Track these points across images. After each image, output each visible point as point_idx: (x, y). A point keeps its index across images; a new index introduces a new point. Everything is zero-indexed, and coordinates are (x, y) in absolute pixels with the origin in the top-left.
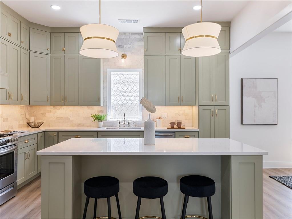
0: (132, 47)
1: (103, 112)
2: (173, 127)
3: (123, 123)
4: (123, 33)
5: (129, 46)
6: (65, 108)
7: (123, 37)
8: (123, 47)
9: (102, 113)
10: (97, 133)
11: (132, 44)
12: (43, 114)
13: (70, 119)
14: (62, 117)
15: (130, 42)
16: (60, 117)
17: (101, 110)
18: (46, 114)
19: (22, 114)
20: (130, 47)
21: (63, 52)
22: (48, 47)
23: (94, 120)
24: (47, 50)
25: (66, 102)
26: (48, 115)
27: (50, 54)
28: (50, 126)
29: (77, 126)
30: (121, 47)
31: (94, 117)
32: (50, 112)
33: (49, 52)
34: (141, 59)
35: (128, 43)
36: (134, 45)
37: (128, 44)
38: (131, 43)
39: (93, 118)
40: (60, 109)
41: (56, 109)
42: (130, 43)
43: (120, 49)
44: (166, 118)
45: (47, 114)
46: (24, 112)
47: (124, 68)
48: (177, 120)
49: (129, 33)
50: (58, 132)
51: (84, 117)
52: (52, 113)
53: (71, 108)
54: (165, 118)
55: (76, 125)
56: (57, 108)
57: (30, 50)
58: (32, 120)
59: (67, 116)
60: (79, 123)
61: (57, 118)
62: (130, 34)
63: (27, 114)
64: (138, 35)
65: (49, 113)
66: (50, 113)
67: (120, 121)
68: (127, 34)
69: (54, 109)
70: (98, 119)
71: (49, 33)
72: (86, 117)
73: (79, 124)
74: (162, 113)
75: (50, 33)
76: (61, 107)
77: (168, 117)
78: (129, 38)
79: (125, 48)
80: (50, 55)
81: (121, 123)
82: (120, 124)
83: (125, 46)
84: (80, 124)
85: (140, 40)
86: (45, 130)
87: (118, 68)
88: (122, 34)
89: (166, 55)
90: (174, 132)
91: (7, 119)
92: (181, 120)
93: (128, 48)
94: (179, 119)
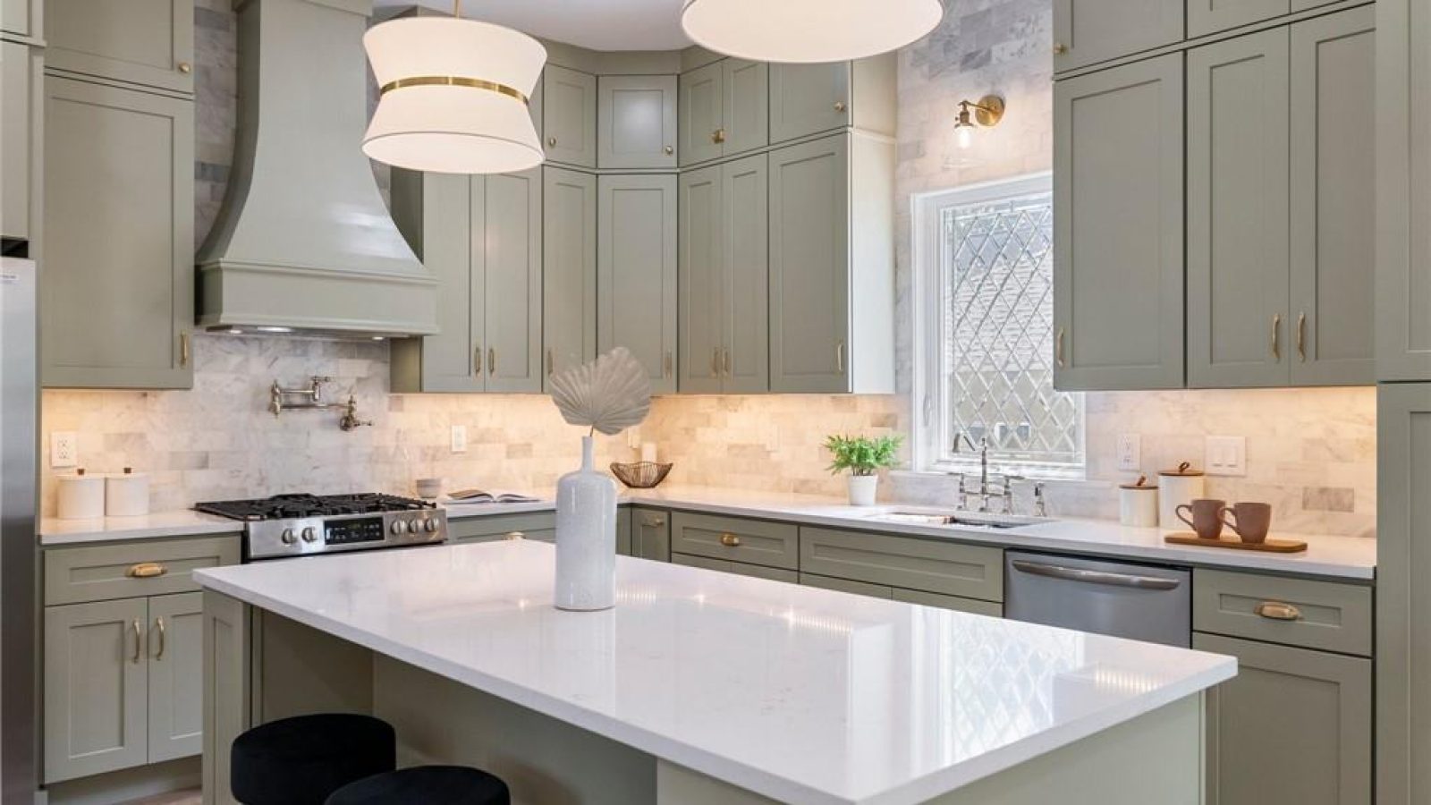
0: (1034, 46)
1: (894, 426)
2: (1209, 536)
3: (979, 488)
5: (1017, 45)
6: (753, 403)
8: (988, 56)
9: (890, 429)
10: (795, 527)
11: (1029, 30)
12: (687, 430)
13: (769, 457)
14: (744, 447)
15: (1023, 20)
16: (737, 446)
17: (888, 416)
18: (695, 429)
20: (1021, 52)
21: (716, 151)
22: (673, 142)
24: (666, 154)
25: (726, 377)
26: (701, 434)
27: (678, 170)
28: (707, 484)
29: (796, 491)
30: (977, 59)
32: (708, 422)
33: (673, 160)
35: (1012, 30)
36: (1041, 30)
37: (1013, 36)
38: (1029, 22)
40: (739, 408)
41: (727, 408)
42: (1020, 26)
43: (975, 71)
44: (1236, 471)
45: (698, 429)
47: (988, 179)
48: (1322, 484)
50: (669, 510)
52: (715, 426)
54: (1226, 471)
56: (730, 407)
57: (597, 168)
59: (761, 442)
60: (801, 477)
61: (731, 447)
65: (704, 426)
66: (708, 426)
67: (963, 476)
70: (855, 458)
71: (676, 77)
73: (805, 482)
74: (1210, 433)
75: (678, 76)
76: (742, 399)
77: (1247, 459)
79: (994, 61)
80: (678, 174)
81: (966, 489)
82: (961, 491)
83: (996, 50)
86: (633, 498)
87: (961, 184)
89: (1187, 46)
90: (1188, 568)
91: (526, 449)
92: (1352, 491)
93: (1012, 55)
94: (1332, 483)
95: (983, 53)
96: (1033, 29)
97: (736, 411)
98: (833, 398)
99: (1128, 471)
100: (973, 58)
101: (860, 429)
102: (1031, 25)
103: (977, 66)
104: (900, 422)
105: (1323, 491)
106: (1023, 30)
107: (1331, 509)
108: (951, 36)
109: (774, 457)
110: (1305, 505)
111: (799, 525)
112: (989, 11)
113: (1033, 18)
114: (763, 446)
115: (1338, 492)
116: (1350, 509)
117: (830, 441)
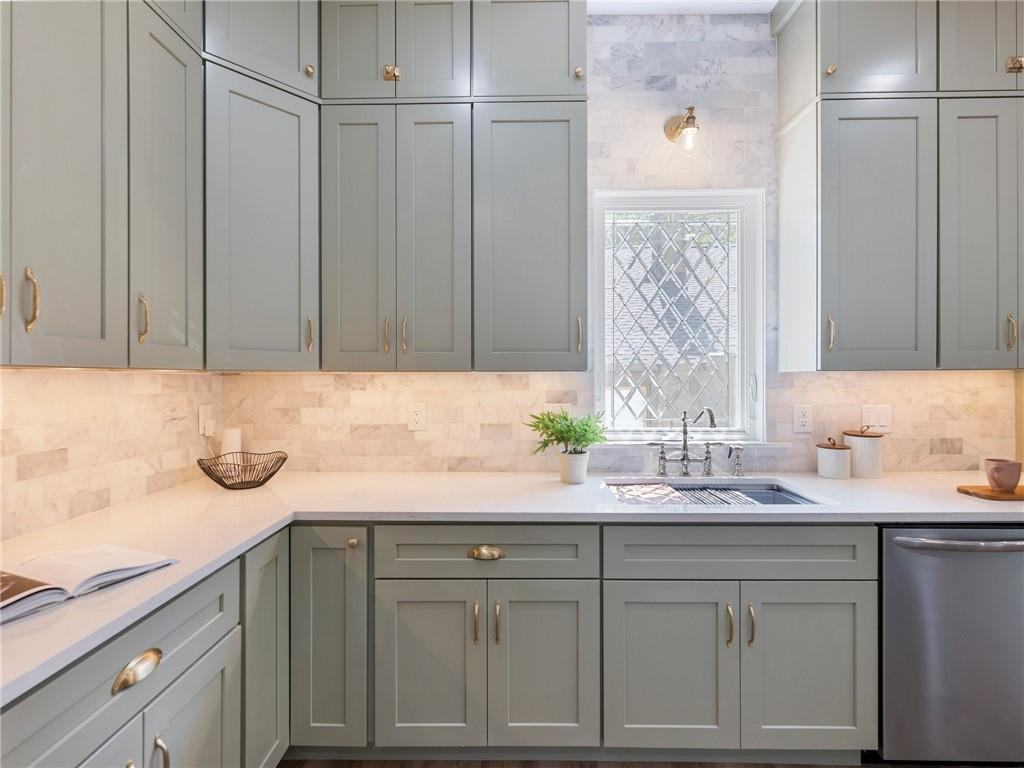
0: (718, 84)
1: (574, 402)
2: (1007, 490)
3: (679, 454)
4: (671, 16)
5: (702, 79)
6: (390, 379)
7: (669, 38)
8: (673, 83)
11: (713, 70)
12: (285, 412)
13: (413, 437)
14: (376, 428)
15: (706, 60)
16: (364, 426)
17: (567, 393)
18: (298, 410)
19: (174, 415)
20: (705, 86)
21: (387, 89)
22: (310, 59)
23: (545, 444)
24: (301, 74)
25: (405, 352)
26: (307, 416)
27: (321, 97)
30: (661, 83)
31: (547, 427)
32: (320, 401)
33: (312, 85)
34: (760, 141)
35: (697, 66)
36: (724, 72)
37: (698, 71)
38: (713, 63)
39: (538, 433)
40: (368, 386)
41: (348, 386)
42: (705, 65)
43: (658, 93)
44: (886, 429)
45: (303, 410)
46: (191, 402)
48: (942, 436)
49: (702, 16)
50: (371, 526)
51: (482, 426)
52: (330, 406)
53: (421, 381)
55: (446, 466)
56: (355, 385)
57: (204, 49)
58: (232, 443)
59: (401, 422)
60: (459, 454)
61: (354, 429)
62: (707, 20)
63: (205, 411)
64: (746, 26)
65: (313, 406)
66: (320, 406)
67: (663, 445)
68: (690, 21)
69: (336, 388)
72: (491, 425)
73: (462, 460)
74: (865, 402)
76: (372, 376)
77: (893, 421)
78: (702, 39)
79: (679, 88)
80: (320, 106)
81: (667, 457)
82: (662, 458)
83: (681, 80)
84: (465, 459)
85: (755, 49)
86: (295, 513)
87: (647, 188)
88: (665, 22)
89: (938, 98)
91: (57, 458)
92: (960, 440)
93: (698, 87)
94: (949, 436)
95: (668, 79)
96: (717, 70)
97: (363, 389)
98: (499, 375)
99: (801, 433)
100: (658, 80)
101: (534, 405)
102: (715, 67)
103: (662, 89)
104: (580, 400)
105: (943, 440)
106: (707, 68)
107: (948, 453)
108: (636, 57)
109: (418, 436)
110: (931, 452)
111: (602, 525)
112: (674, 44)
113: (717, 60)
114: (405, 426)
115: (952, 441)
116: (960, 452)
117: (534, 420)
